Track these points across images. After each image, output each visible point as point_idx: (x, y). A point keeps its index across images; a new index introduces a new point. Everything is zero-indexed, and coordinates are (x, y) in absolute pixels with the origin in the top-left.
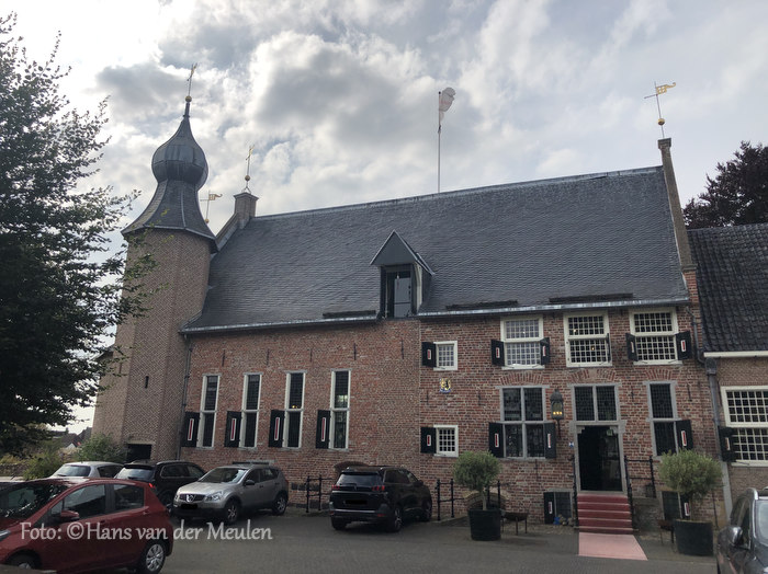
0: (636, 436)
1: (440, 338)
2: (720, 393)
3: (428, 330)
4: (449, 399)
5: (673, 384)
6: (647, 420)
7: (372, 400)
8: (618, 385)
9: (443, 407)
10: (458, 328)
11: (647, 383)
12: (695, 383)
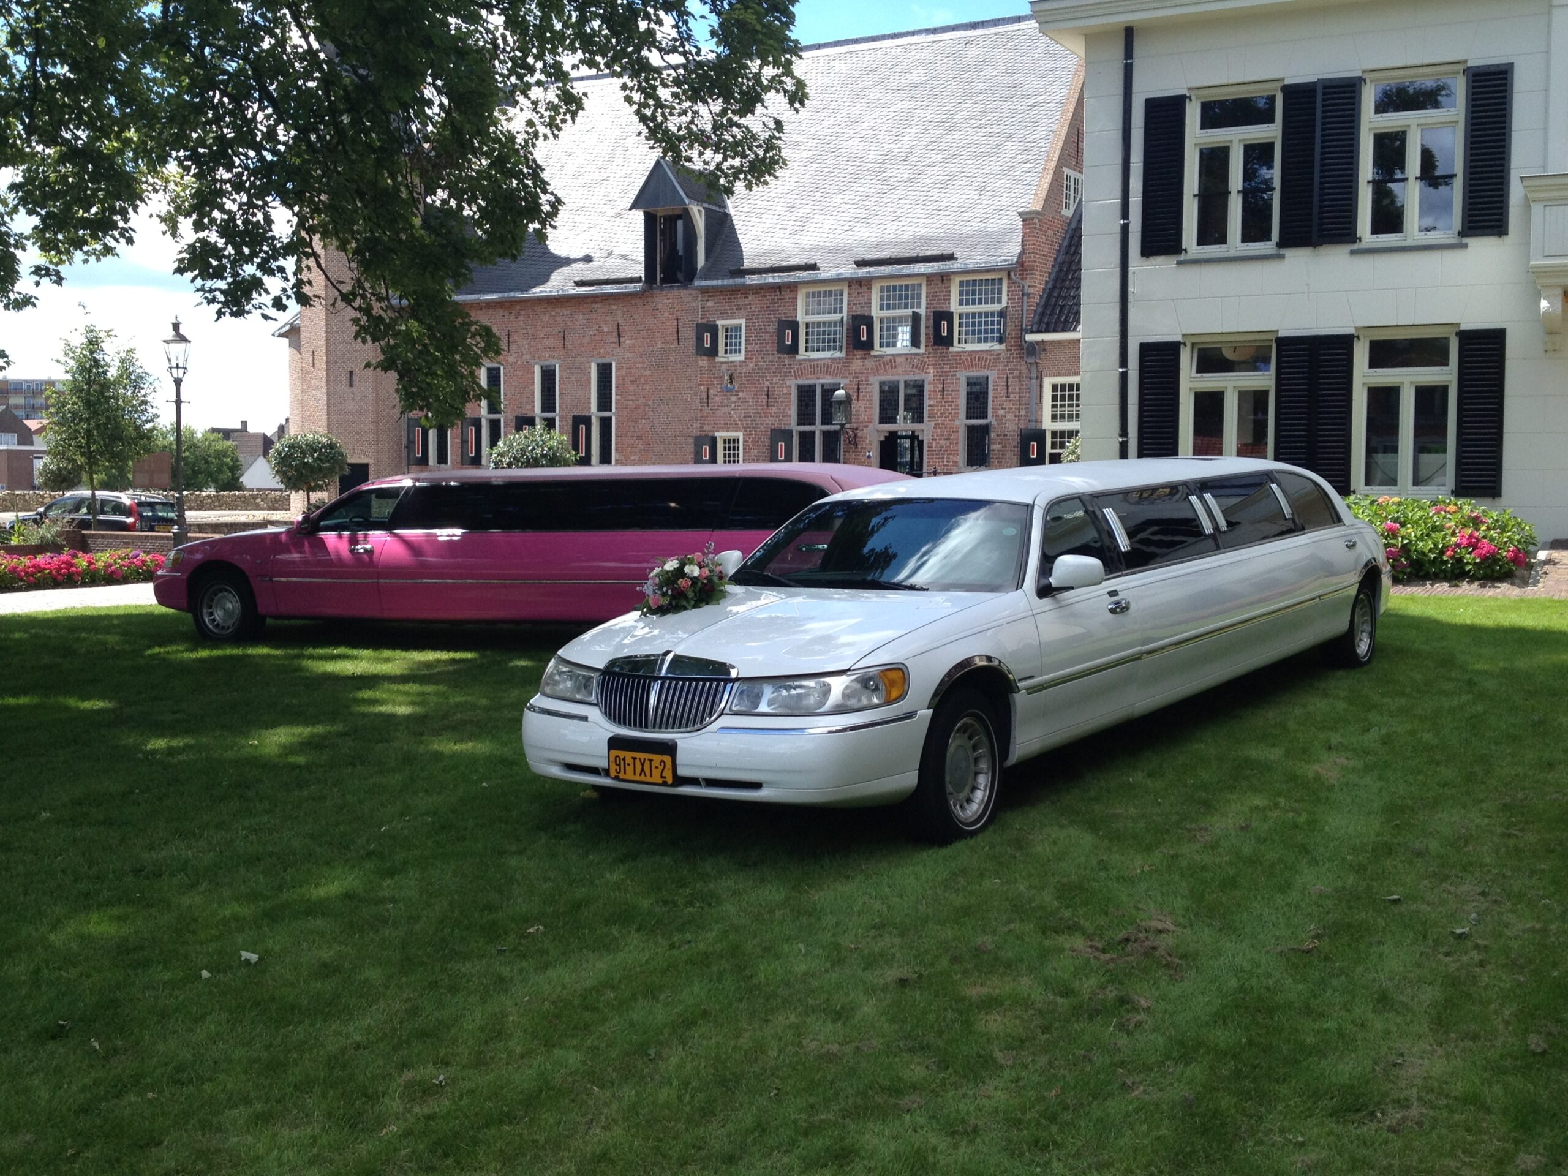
0: (943, 442)
1: (724, 315)
2: (1041, 386)
3: (710, 304)
4: (734, 399)
5: (992, 376)
6: (957, 423)
7: (642, 401)
8: (929, 376)
9: (726, 409)
10: (747, 301)
11: (963, 375)
12: (1017, 373)
